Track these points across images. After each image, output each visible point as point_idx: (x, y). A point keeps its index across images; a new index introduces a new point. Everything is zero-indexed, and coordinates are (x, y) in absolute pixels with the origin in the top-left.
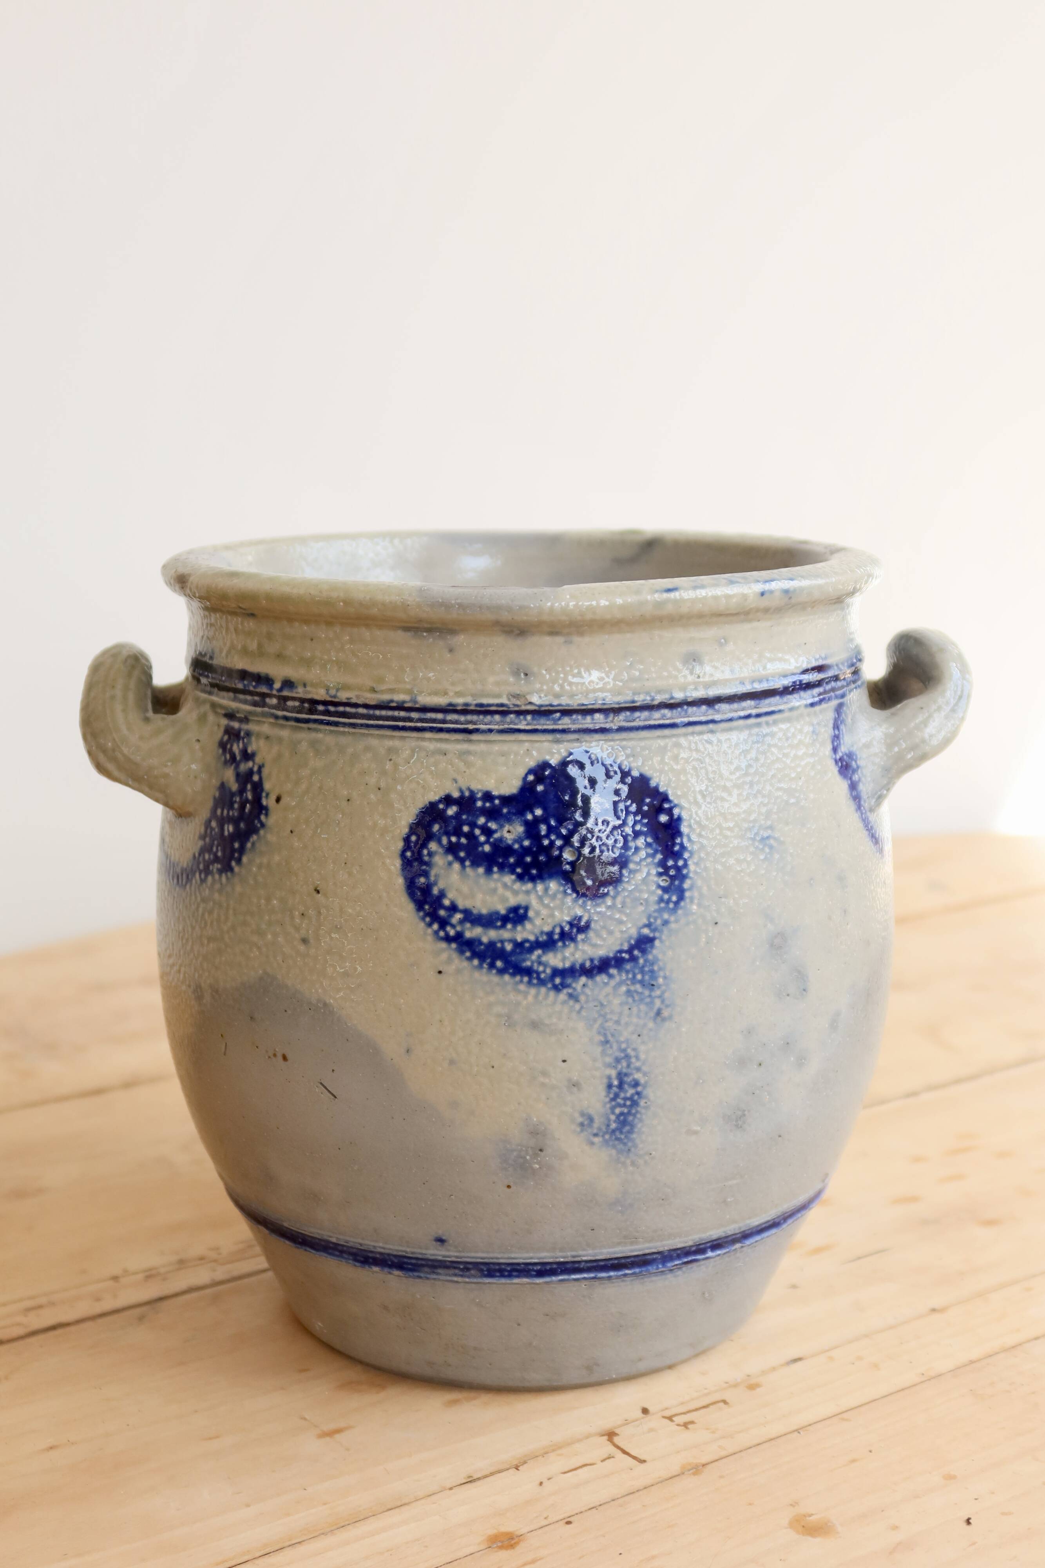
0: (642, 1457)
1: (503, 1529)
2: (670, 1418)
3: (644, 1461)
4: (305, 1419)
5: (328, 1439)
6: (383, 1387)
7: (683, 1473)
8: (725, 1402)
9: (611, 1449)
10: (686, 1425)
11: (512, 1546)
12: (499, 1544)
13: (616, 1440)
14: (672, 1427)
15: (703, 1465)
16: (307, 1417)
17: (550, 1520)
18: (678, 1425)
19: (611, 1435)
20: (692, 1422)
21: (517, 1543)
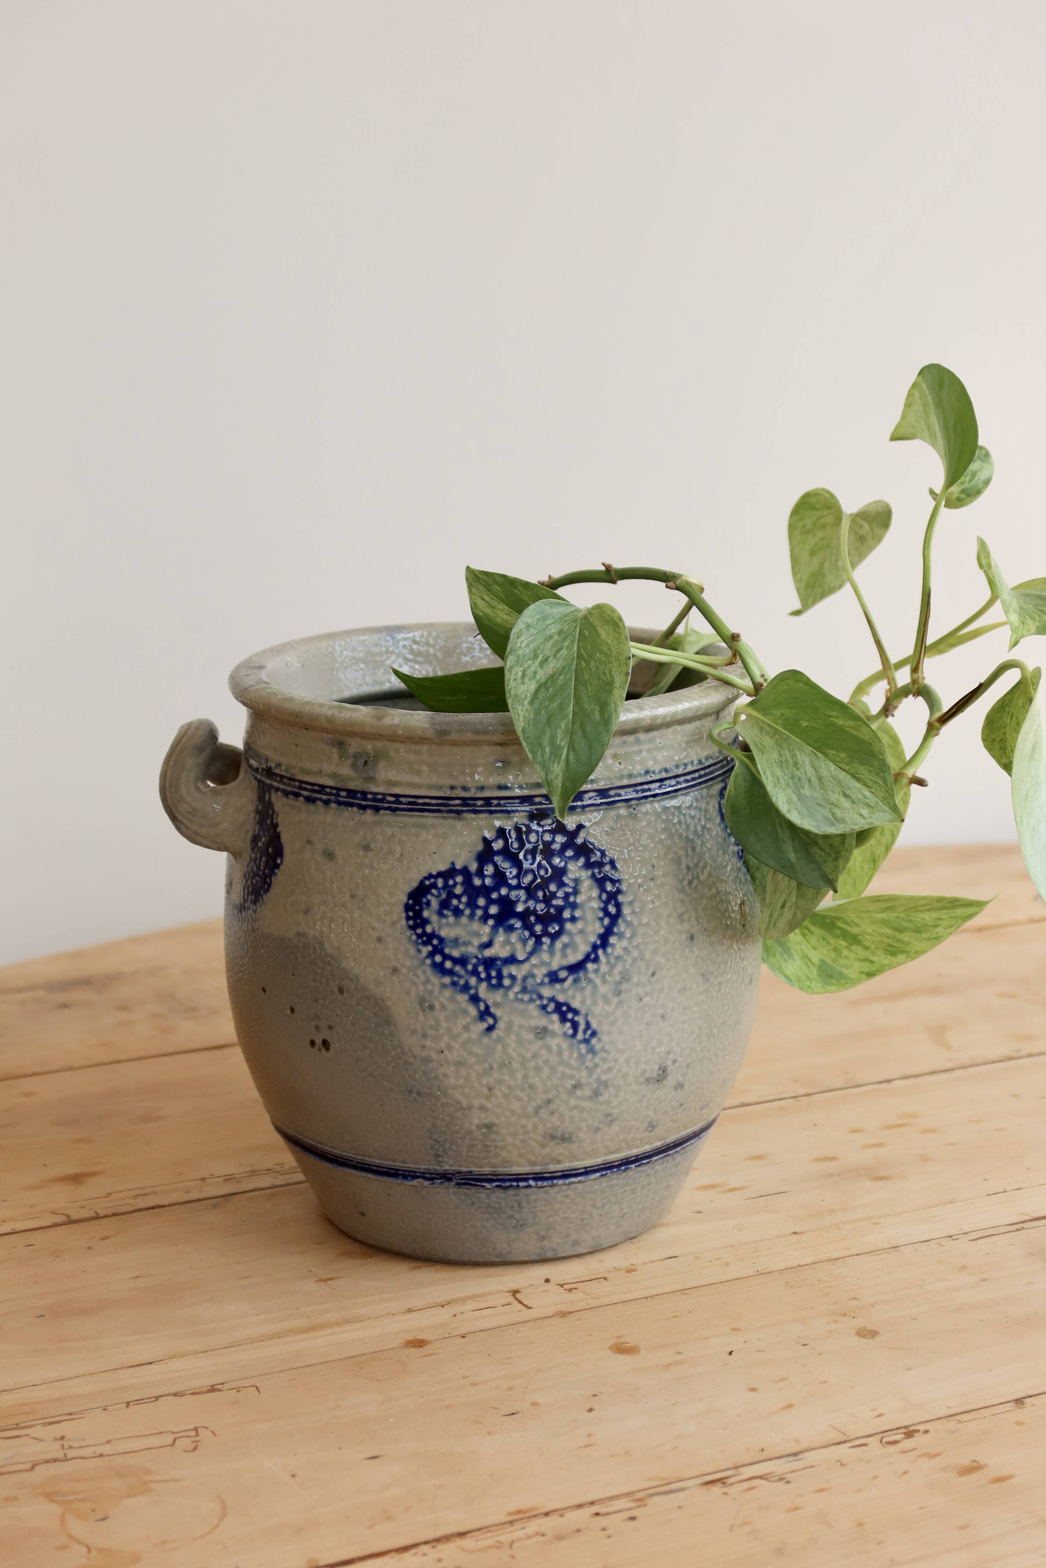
0: (530, 1306)
1: (419, 1337)
2: (562, 1286)
3: (531, 1308)
4: (311, 1271)
5: (323, 1283)
6: (371, 1257)
7: (554, 1316)
8: (605, 1278)
9: (511, 1299)
10: (570, 1290)
11: (421, 1346)
12: (413, 1345)
13: (518, 1296)
14: (561, 1290)
15: (570, 1313)
16: (313, 1270)
17: (451, 1335)
18: (565, 1290)
19: (515, 1292)
20: (576, 1289)
21: (424, 1345)
